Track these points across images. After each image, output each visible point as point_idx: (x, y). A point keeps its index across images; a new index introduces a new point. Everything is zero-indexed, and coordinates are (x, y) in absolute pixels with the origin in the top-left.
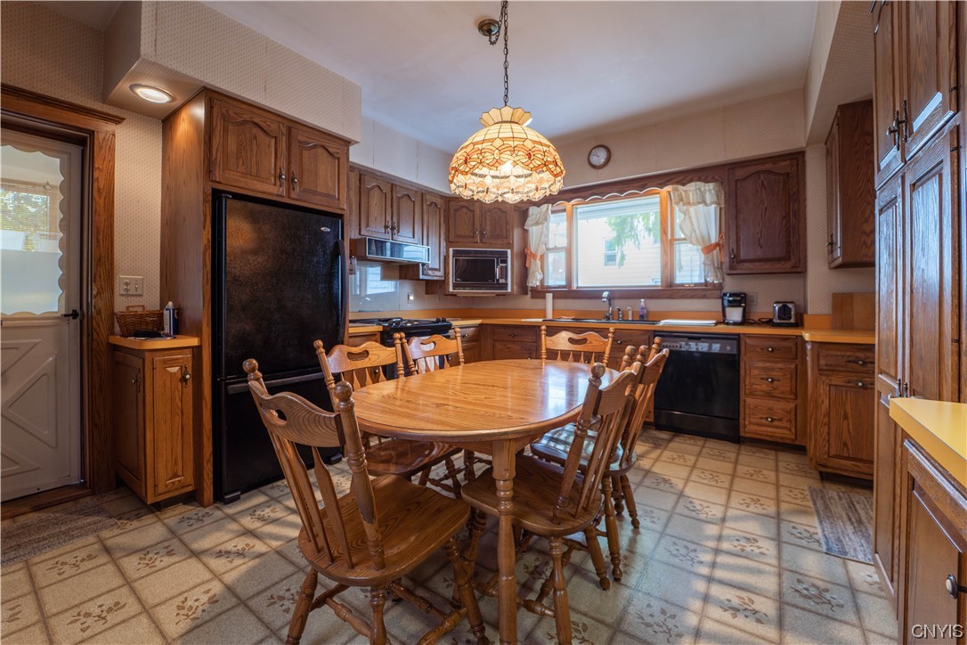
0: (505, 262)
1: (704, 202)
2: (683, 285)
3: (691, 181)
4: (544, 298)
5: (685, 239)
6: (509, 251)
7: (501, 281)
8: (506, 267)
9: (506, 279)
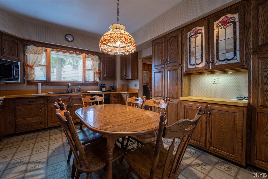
0: (18, 68)
1: (96, 61)
2: (89, 82)
3: (95, 55)
4: (37, 85)
5: (92, 70)
6: (19, 63)
7: (15, 77)
8: (18, 70)
9: (19, 76)
